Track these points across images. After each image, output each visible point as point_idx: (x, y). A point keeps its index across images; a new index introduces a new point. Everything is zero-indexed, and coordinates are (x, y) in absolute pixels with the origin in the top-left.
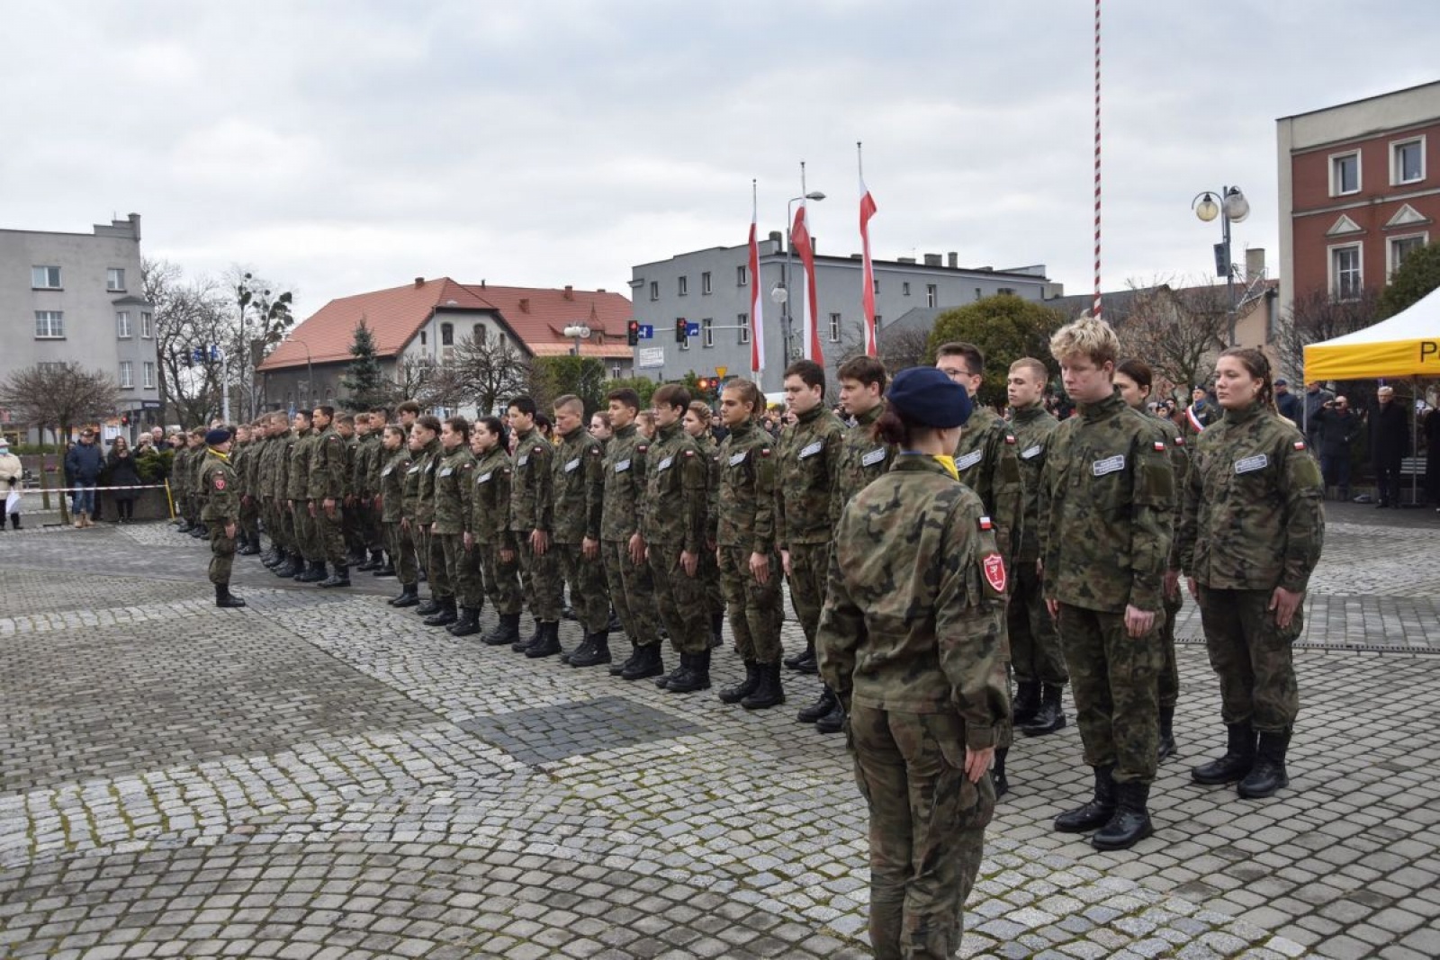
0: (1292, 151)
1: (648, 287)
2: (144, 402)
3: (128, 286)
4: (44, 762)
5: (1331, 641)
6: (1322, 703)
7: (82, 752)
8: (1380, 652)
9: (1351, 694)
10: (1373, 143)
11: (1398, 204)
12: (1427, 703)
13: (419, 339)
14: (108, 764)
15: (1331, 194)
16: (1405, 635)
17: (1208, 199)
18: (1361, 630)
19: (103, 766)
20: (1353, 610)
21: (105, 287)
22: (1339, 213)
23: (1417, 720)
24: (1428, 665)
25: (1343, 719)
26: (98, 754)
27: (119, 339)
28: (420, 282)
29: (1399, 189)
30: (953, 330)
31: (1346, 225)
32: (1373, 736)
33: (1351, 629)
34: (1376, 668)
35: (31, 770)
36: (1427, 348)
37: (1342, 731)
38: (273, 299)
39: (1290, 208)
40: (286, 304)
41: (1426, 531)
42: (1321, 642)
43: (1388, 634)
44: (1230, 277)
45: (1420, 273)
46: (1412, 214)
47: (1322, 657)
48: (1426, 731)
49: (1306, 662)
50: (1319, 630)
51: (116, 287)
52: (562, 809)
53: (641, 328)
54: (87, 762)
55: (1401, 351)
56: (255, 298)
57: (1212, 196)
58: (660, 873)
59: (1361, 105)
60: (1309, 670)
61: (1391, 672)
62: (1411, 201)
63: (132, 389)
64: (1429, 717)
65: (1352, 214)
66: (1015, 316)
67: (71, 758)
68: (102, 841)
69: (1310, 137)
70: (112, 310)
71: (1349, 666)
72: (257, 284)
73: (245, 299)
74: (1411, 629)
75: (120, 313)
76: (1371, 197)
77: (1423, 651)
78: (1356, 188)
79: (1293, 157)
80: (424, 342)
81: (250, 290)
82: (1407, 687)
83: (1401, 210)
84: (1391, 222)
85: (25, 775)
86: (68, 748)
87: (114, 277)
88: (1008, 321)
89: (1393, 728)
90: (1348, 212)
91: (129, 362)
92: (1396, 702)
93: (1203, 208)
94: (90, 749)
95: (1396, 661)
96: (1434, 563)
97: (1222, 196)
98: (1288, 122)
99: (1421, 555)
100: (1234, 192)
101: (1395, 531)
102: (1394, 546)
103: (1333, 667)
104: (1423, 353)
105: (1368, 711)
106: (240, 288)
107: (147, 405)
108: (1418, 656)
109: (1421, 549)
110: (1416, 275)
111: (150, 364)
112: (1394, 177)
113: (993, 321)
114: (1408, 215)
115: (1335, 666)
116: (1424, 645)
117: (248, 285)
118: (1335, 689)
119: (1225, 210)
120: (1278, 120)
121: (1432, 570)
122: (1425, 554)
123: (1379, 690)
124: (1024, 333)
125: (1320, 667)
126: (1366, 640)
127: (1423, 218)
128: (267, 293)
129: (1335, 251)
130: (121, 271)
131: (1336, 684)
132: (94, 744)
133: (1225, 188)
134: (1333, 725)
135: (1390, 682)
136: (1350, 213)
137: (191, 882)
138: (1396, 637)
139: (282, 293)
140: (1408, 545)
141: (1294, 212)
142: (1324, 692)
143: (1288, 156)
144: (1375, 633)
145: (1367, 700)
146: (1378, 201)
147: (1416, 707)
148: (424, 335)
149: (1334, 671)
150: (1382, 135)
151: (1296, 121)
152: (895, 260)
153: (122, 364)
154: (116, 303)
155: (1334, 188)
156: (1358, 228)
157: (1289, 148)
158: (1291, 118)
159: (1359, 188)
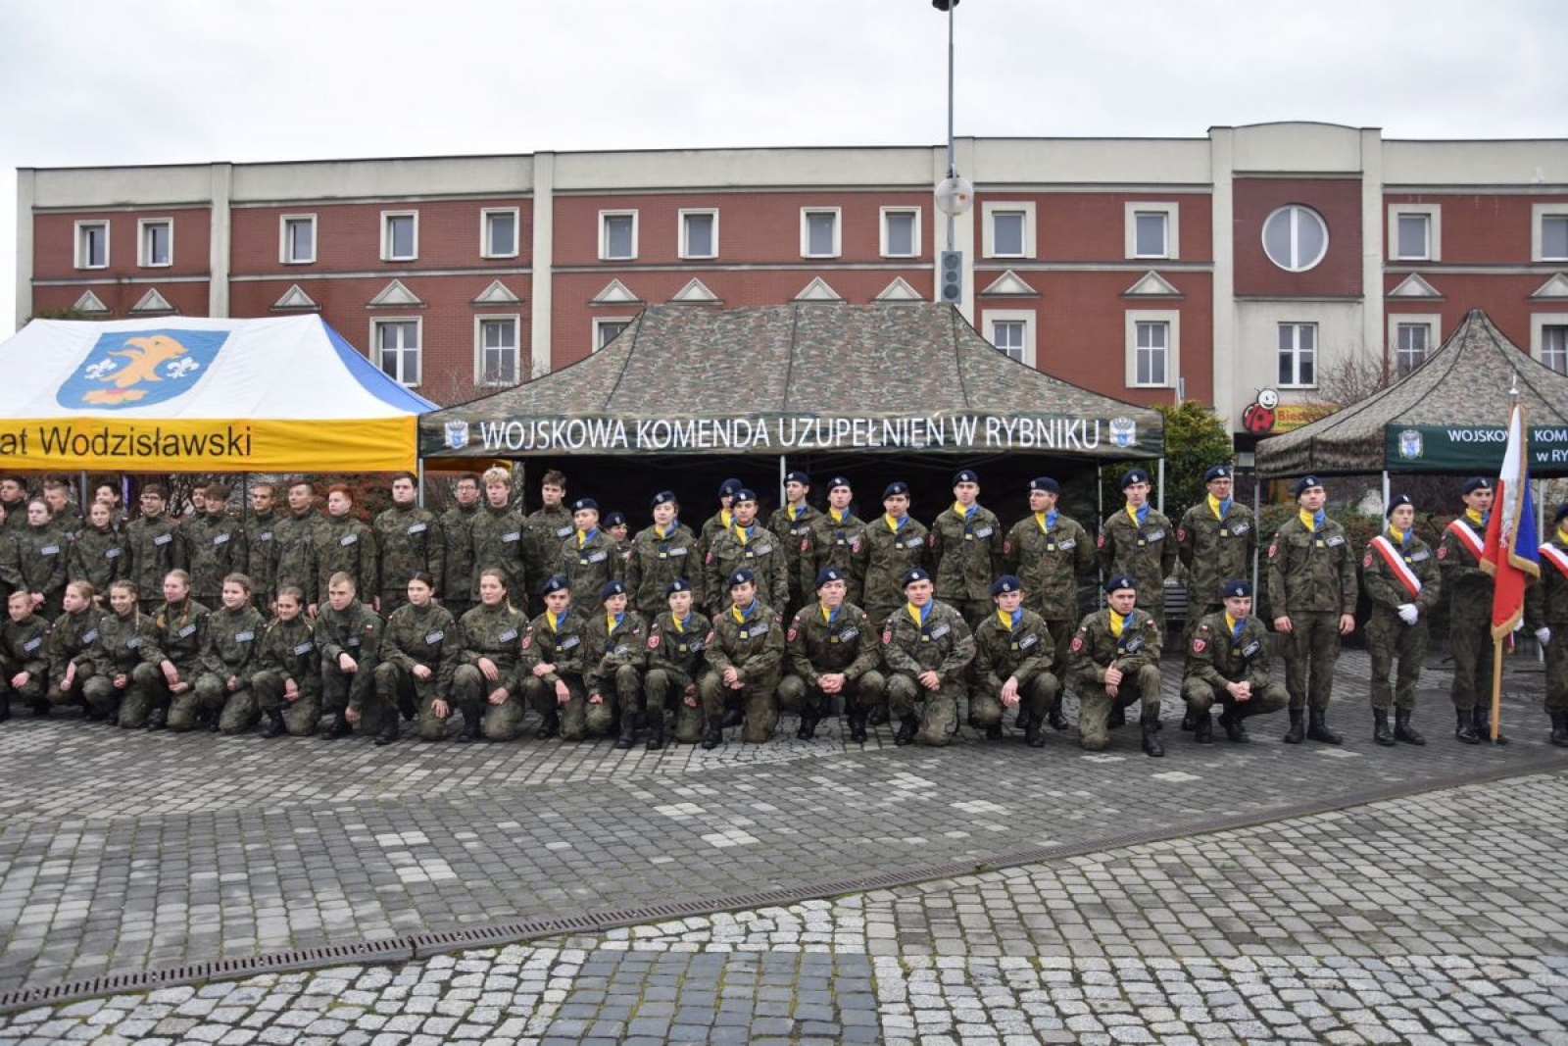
0: (34, 208)
10: (123, 216)
11: (145, 288)
15: (77, 265)
22: (84, 288)
29: (147, 271)
31: (89, 303)
39: (31, 276)
46: (159, 300)
59: (113, 172)
62: (158, 286)
65: (99, 291)
69: (56, 196)
76: (119, 276)
78: (102, 263)
79: (35, 216)
83: (148, 294)
84: (138, 306)
90: (94, 288)
98: (31, 173)
112: (143, 258)
114: (155, 301)
120: (19, 169)
127: (172, 306)
136: (96, 289)
141: (33, 280)
143: (30, 214)
146: (126, 281)
150: (131, 209)
151: (40, 175)
155: (80, 259)
156: (104, 308)
157: (30, 205)
158: (35, 170)
159: (107, 264)
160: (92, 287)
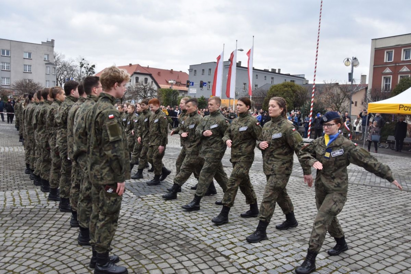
0: (375, 48)
1: (193, 71)
3: (50, 60)
4: (11, 184)
5: (360, 183)
6: (352, 198)
7: (21, 183)
8: (372, 187)
9: (360, 197)
10: (398, 48)
11: (403, 66)
12: (379, 201)
14: (27, 186)
15: (385, 61)
16: (380, 183)
17: (348, 60)
18: (369, 181)
19: (26, 187)
20: (369, 175)
21: (44, 59)
22: (386, 67)
23: (375, 205)
24: (383, 191)
25: (356, 203)
26: (25, 184)
27: (46, 74)
28: (131, 65)
29: (404, 62)
30: (275, 90)
31: (388, 71)
32: (362, 208)
33: (366, 180)
34: (369, 191)
35: (8, 186)
36: (401, 106)
37: (354, 206)
38: (90, 66)
39: (373, 64)
40: (93, 68)
41: (396, 156)
42: (357, 183)
43: (376, 182)
44: (352, 82)
45: (403, 86)
46: (406, 69)
47: (356, 187)
48: (376, 207)
49: (351, 188)
50: (358, 180)
51: (46, 60)
52: (143, 208)
53: (191, 83)
54: (22, 185)
55: (394, 107)
56: (85, 65)
57: (349, 59)
58: (164, 225)
59: (395, 37)
60: (351, 190)
61: (373, 192)
62: (406, 65)
64: (378, 204)
65: (390, 68)
66: (292, 88)
67: (18, 184)
68: (23, 205)
69: (380, 45)
70: (45, 66)
71: (362, 190)
72: (86, 62)
73: (82, 66)
74: (382, 181)
75: (47, 67)
76: (396, 63)
77: (383, 187)
78: (391, 60)
79: (375, 50)
82: (376, 196)
84: (400, 71)
85: (6, 187)
86: (18, 181)
87: (46, 57)
88: (290, 89)
89: (368, 206)
90: (389, 67)
91: (49, 81)
92: (372, 200)
93: (347, 63)
94: (23, 182)
95: (375, 189)
96: (395, 165)
97: (352, 59)
99: (392, 163)
100: (355, 58)
101: (387, 156)
102: (386, 160)
103: (358, 189)
104: (400, 108)
105: (363, 201)
106: (81, 63)
108: (381, 189)
109: (393, 161)
110: (402, 86)
111: (54, 82)
112: (403, 58)
113: (286, 89)
114: (405, 69)
115: (359, 189)
116: (384, 186)
117: (83, 62)
118: (357, 195)
119: (352, 64)
120: (372, 40)
121: (394, 167)
122: (393, 162)
123: (368, 196)
124: (294, 92)
125: (355, 189)
126: (369, 183)
127: (409, 70)
128: (88, 64)
129: (384, 78)
130: (48, 55)
131: (357, 194)
132: (25, 181)
133: (353, 57)
134: (353, 204)
135: (371, 195)
136: (390, 67)
137: (44, 217)
138: (378, 183)
139: (92, 65)
140: (389, 160)
141: (374, 66)
142: (353, 196)
144: (373, 182)
145: (364, 198)
146: (397, 65)
147: (376, 201)
149: (358, 191)
150: (400, 46)
152: (263, 70)
153: (47, 81)
154: (46, 64)
155: (386, 60)
156: (391, 72)
157: (374, 48)
158: (376, 39)
159: (393, 61)
160: (388, 67)
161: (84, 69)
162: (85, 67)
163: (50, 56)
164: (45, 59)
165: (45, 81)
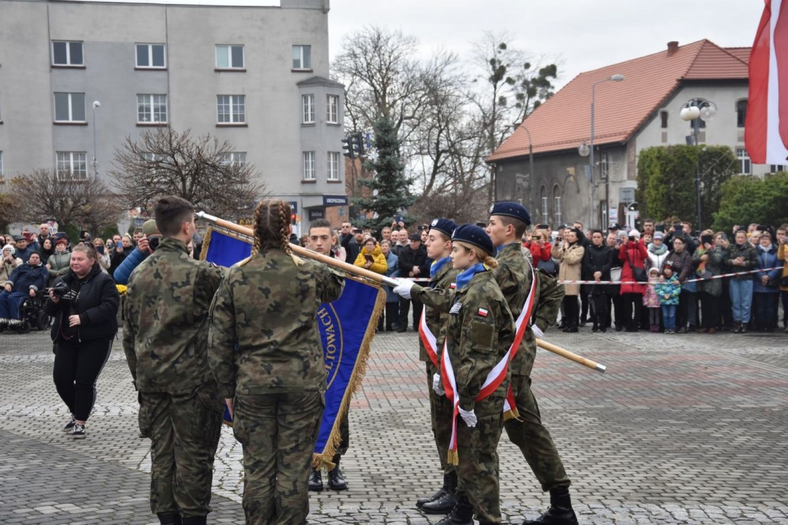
2: (326, 197)
3: (314, 64)
13: (658, 120)
21: (290, 66)
27: (303, 125)
28: (673, 47)
38: (532, 74)
40: (549, 79)
51: (302, 68)
56: (511, 73)
63: (314, 182)
70: (297, 92)
72: (514, 56)
73: (497, 76)
75: (305, 97)
80: (664, 124)
81: (504, 64)
87: (300, 54)
91: (313, 153)
106: (493, 62)
107: (329, 201)
111: (336, 154)
117: (503, 58)
128: (527, 66)
130: (307, 48)
139: (543, 66)
148: (665, 116)
153: (306, 154)
154: (300, 84)
161: (507, 86)
162: (510, 81)
163: (312, 49)
164: (296, 63)
165: (299, 156)
